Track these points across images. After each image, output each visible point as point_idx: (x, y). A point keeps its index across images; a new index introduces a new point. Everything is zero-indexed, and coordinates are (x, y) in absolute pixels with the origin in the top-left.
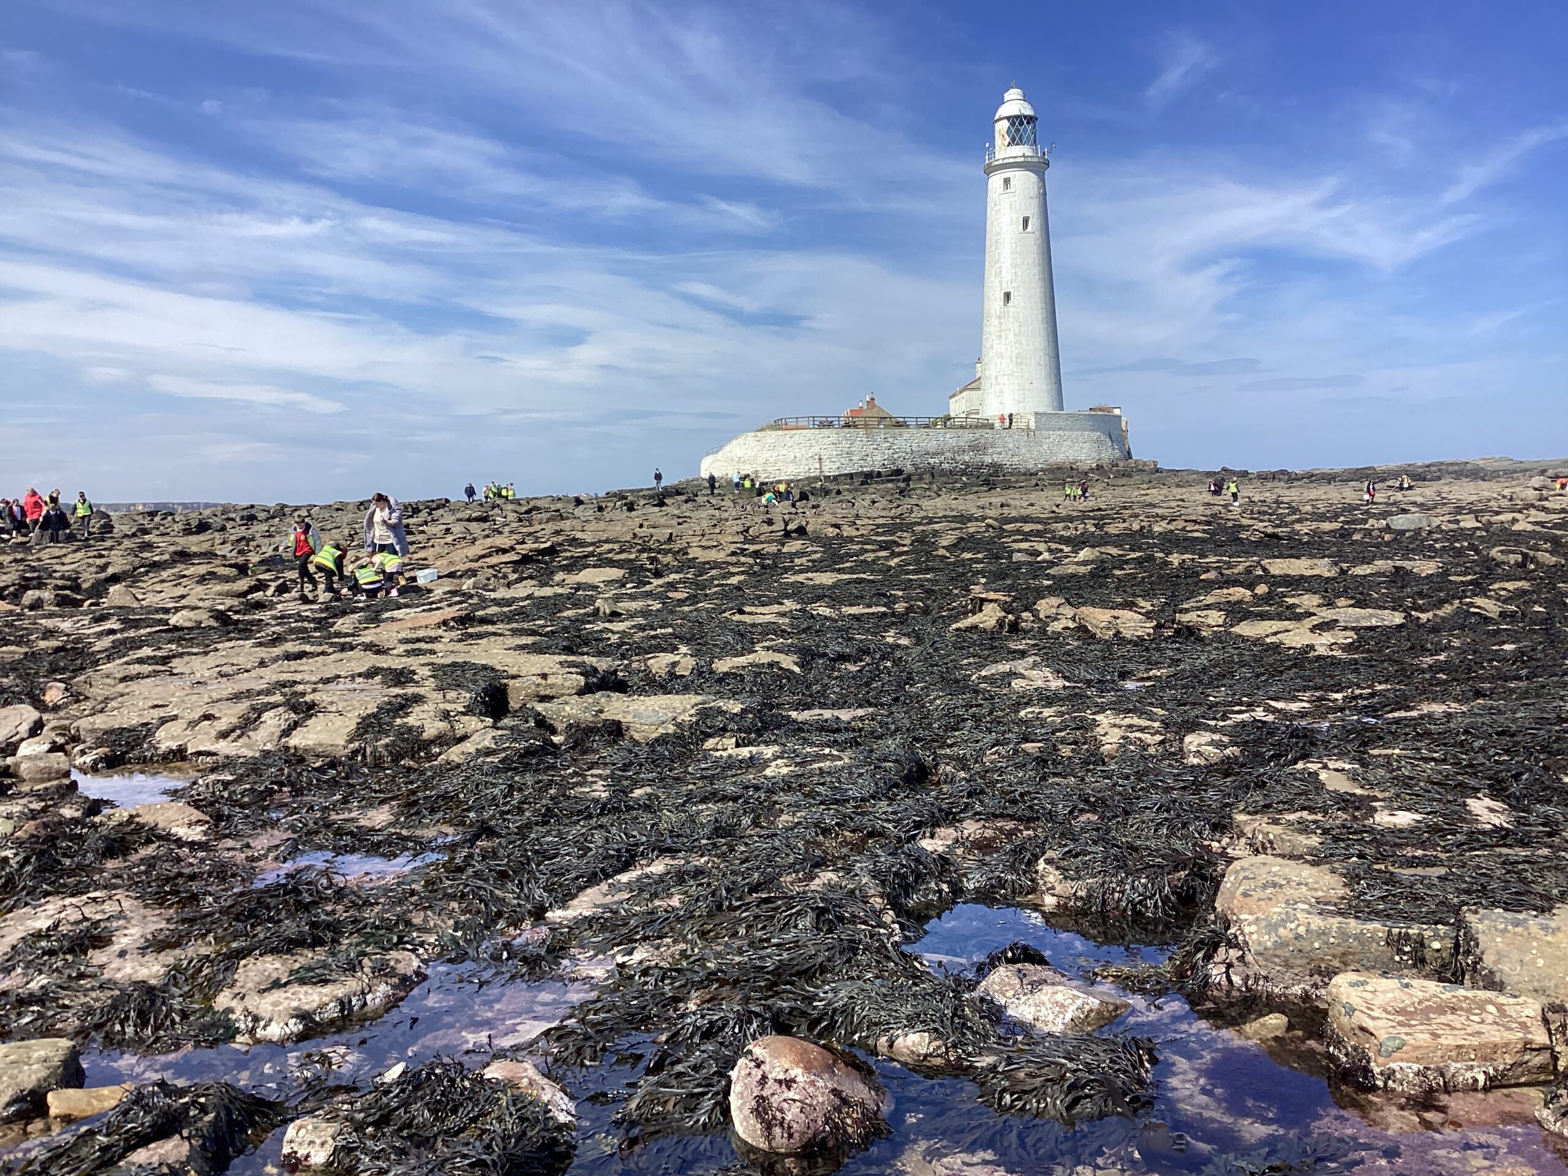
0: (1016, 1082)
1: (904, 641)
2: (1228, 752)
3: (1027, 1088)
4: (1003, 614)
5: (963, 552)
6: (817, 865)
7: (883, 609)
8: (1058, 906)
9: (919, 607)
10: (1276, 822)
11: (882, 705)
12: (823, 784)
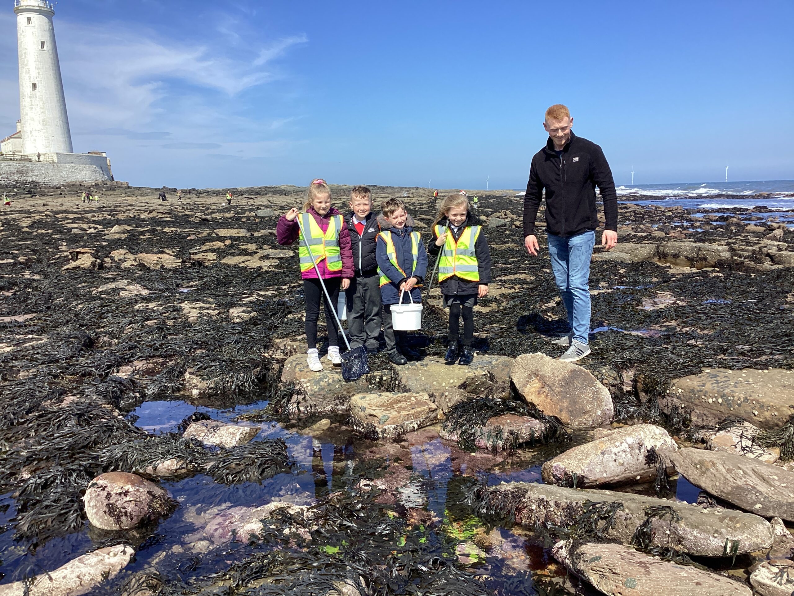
0: (231, 470)
1: (37, 277)
2: (252, 315)
3: (238, 470)
4: (94, 259)
5: (38, 229)
6: (61, 394)
7: (12, 261)
8: (200, 394)
9: (34, 259)
10: (295, 340)
11: (40, 311)
12: (38, 353)
